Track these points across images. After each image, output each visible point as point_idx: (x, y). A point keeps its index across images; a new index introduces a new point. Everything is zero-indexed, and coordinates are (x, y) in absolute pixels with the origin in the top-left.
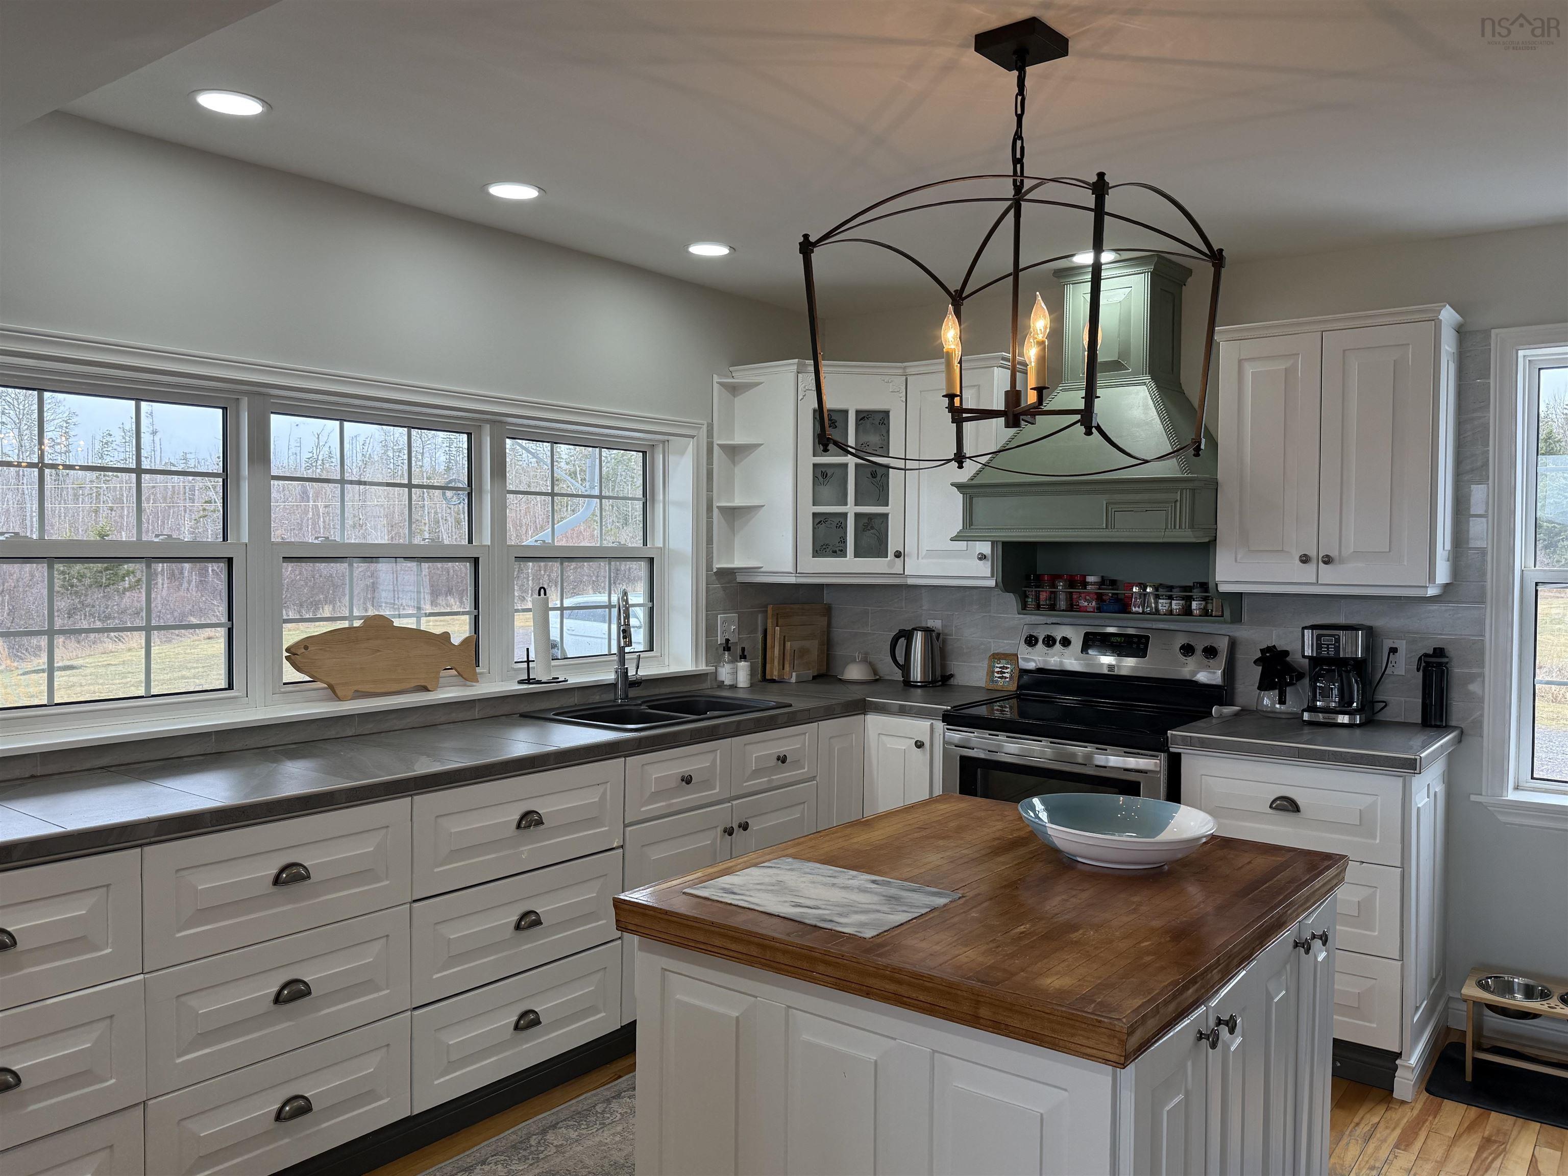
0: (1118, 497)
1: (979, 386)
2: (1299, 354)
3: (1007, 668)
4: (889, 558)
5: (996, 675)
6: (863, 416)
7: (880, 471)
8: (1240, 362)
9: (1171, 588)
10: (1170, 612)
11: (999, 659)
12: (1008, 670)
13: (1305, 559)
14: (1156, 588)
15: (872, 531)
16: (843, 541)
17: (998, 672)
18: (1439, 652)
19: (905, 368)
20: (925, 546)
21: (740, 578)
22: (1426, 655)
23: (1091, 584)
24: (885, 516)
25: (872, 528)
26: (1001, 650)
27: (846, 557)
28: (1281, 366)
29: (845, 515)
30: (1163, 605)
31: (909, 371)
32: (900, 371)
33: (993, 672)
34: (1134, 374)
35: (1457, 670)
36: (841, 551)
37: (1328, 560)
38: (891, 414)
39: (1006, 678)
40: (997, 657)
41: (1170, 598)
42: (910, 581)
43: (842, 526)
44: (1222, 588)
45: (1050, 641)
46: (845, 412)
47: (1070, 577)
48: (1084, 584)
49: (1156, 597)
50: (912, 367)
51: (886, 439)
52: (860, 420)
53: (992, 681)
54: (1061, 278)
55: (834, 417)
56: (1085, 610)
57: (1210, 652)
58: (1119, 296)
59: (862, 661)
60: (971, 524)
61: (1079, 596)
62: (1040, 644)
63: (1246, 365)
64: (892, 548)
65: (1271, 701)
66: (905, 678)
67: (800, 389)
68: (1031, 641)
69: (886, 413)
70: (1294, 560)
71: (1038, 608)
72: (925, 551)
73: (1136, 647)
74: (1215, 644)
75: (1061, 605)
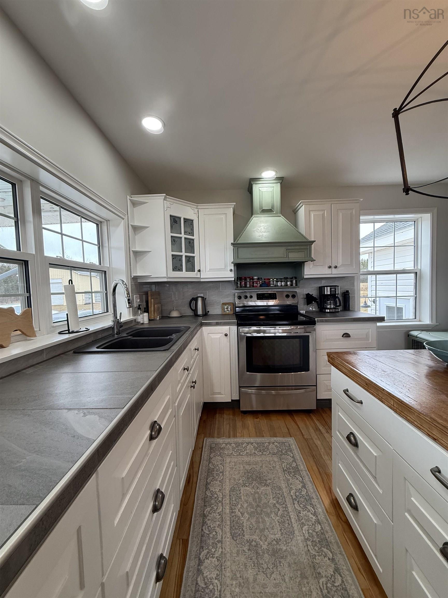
0: (289, 248)
1: (226, 214)
2: (325, 210)
3: (229, 307)
4: (196, 272)
5: (225, 309)
6: (186, 220)
7: (191, 242)
8: (309, 211)
9: (281, 279)
10: (282, 286)
11: (226, 305)
12: (229, 308)
13: (330, 267)
14: (277, 279)
15: (190, 262)
16: (182, 266)
17: (226, 309)
18: (347, 291)
21: (139, 281)
22: (344, 293)
23: (255, 279)
24: (194, 257)
25: (190, 261)
26: (224, 302)
27: (183, 271)
28: (321, 213)
29: (182, 256)
30: (279, 284)
31: (199, 207)
32: (196, 207)
33: (224, 309)
34: (276, 213)
36: (181, 269)
37: (336, 267)
38: (194, 221)
39: (229, 310)
40: (224, 304)
41: (281, 282)
42: (202, 280)
43: (181, 260)
44: (305, 277)
45: (246, 297)
46: (180, 218)
47: (249, 278)
48: (253, 279)
49: (277, 282)
50: (201, 206)
51: (192, 230)
52: (185, 222)
53: (225, 312)
54: (253, 181)
55: (176, 219)
56: (256, 287)
57: (294, 296)
58: (271, 189)
59: (176, 310)
60: (238, 257)
61: (253, 282)
62: (243, 298)
63: (311, 212)
64: (197, 269)
65: (313, 308)
66: (196, 314)
67: (165, 206)
68: (240, 298)
69: (192, 221)
70: (327, 268)
71: (241, 287)
72: (208, 269)
73: (272, 297)
74: (294, 294)
75: (248, 286)
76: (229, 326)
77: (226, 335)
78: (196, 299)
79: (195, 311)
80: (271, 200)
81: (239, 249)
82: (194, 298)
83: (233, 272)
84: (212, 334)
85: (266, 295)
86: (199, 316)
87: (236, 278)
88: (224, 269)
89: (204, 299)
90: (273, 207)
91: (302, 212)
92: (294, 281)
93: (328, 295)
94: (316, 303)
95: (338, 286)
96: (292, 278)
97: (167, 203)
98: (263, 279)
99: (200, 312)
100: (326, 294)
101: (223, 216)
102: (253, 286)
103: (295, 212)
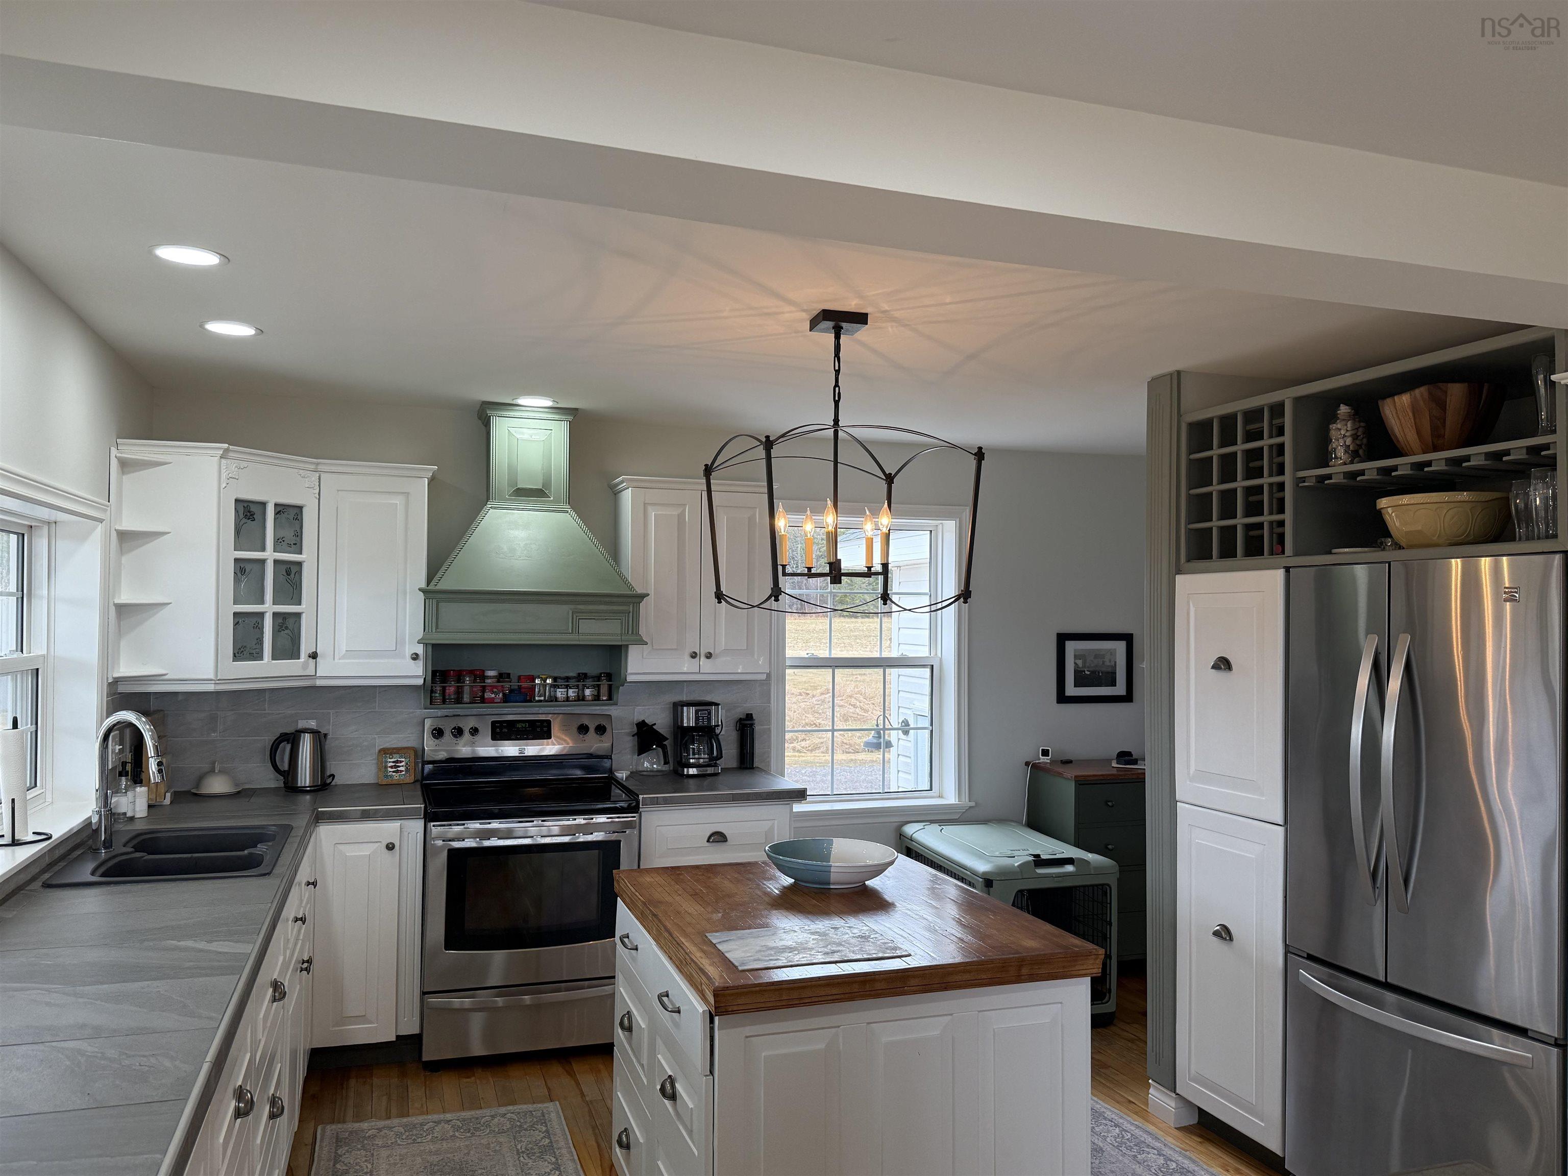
0: (579, 608)
1: (408, 493)
2: (685, 505)
3: (401, 762)
4: (302, 660)
5: (390, 769)
6: (281, 509)
7: (294, 569)
8: (645, 504)
9: (567, 679)
10: (567, 699)
11: (391, 754)
12: (403, 764)
13: (694, 655)
14: (555, 679)
15: (286, 631)
16: (260, 643)
17: (391, 767)
18: (749, 717)
19: (318, 464)
20: (343, 646)
21: (122, 689)
22: (741, 719)
23: (490, 677)
24: (298, 615)
25: (287, 628)
26: (387, 745)
27: (262, 659)
28: (675, 512)
29: (261, 615)
30: (560, 693)
31: (320, 468)
32: (312, 467)
33: (386, 767)
34: (556, 501)
35: (757, 728)
36: (257, 653)
37: (709, 656)
38: (304, 510)
39: (401, 771)
40: (386, 752)
41: (567, 687)
42: (319, 683)
43: (260, 627)
44: (629, 678)
45: (458, 732)
46: (263, 505)
47: (471, 672)
48: (483, 678)
49: (554, 686)
50: (327, 465)
51: (299, 535)
52: (277, 513)
53: (386, 776)
54: (491, 409)
55: (253, 508)
56: (492, 701)
57: (601, 730)
58: (542, 436)
59: (222, 772)
60: (437, 627)
61: (484, 689)
62: (448, 735)
63: (650, 508)
64: (305, 650)
65: (650, 763)
66: (290, 785)
67: (224, 476)
68: (438, 733)
69: (300, 508)
70: (687, 657)
71: (444, 702)
72: (341, 651)
73: (540, 731)
74: (604, 723)
75: (466, 698)
76: (400, 822)
77: (390, 847)
78: (292, 739)
79: (289, 775)
80: (543, 464)
81: (440, 604)
82: (286, 734)
83: (420, 663)
84: (347, 846)
85: (519, 726)
86: (302, 791)
87: (429, 678)
88: (395, 653)
89: (319, 738)
90: (547, 483)
91: (627, 497)
92: (604, 690)
93: (689, 728)
94: (660, 750)
95: (717, 705)
96: (598, 678)
97: (229, 466)
98: (514, 678)
99: (305, 777)
100: (685, 725)
101: (398, 501)
102: (483, 700)
103: (615, 493)
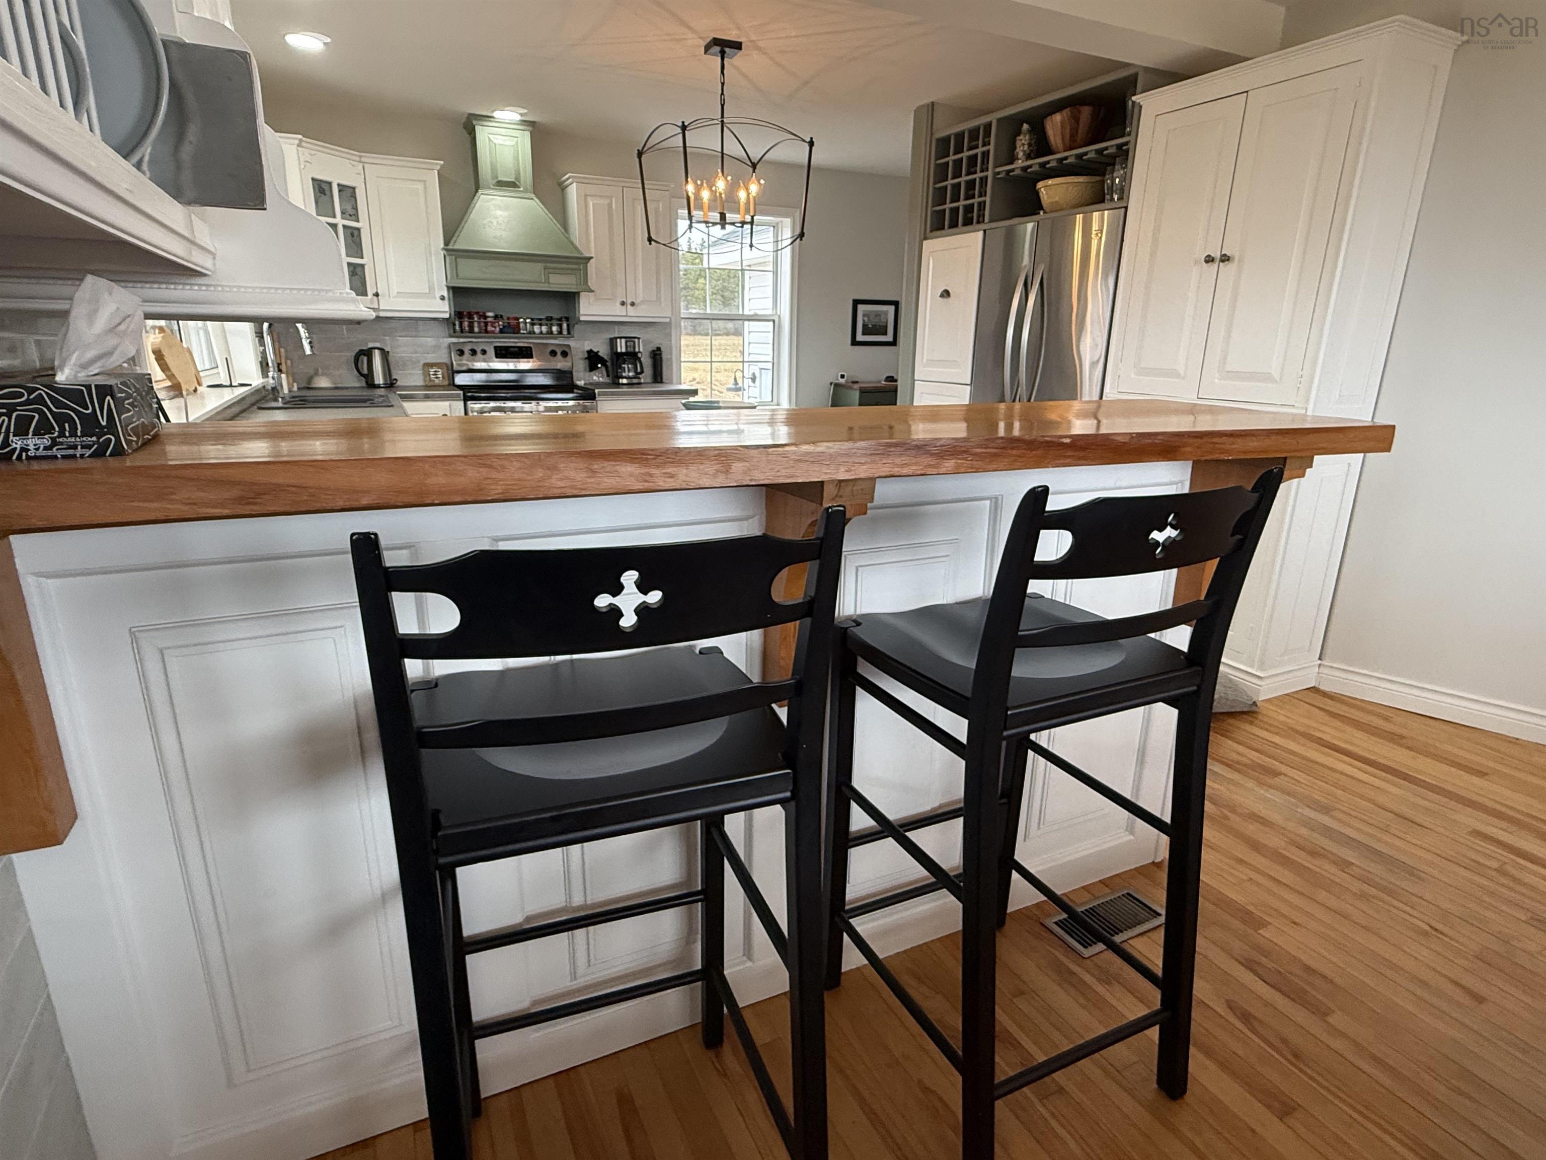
0: (549, 265)
1: (425, 181)
2: (611, 197)
3: (438, 372)
4: (370, 297)
5: (432, 376)
6: (342, 188)
7: (356, 233)
8: (586, 196)
9: (541, 320)
10: (541, 333)
11: (431, 366)
12: (440, 373)
13: (623, 303)
14: (532, 319)
15: (357, 276)
17: (432, 374)
18: (659, 349)
19: (361, 157)
20: (395, 290)
22: (654, 350)
23: (490, 317)
24: (363, 266)
25: (357, 274)
26: (428, 361)
28: (606, 202)
30: (537, 329)
31: (363, 159)
32: (358, 159)
33: (429, 374)
34: (526, 191)
35: (664, 357)
37: (633, 304)
38: (357, 190)
39: (439, 378)
40: (427, 365)
41: (541, 325)
42: (381, 314)
44: (582, 318)
45: (474, 352)
46: (330, 184)
47: (477, 313)
48: (486, 317)
49: (533, 324)
50: (368, 158)
51: (355, 208)
52: (340, 191)
53: (430, 380)
54: (476, 120)
55: (326, 187)
56: (493, 332)
57: (565, 354)
58: (510, 142)
59: (324, 374)
60: (457, 276)
61: (486, 324)
62: (467, 354)
63: (589, 198)
64: (370, 291)
65: (597, 377)
66: (370, 382)
67: (302, 159)
68: (461, 353)
69: (354, 188)
70: (618, 304)
71: (462, 331)
72: (394, 292)
73: (525, 353)
74: (566, 350)
75: (476, 330)
76: (446, 401)
78: (368, 353)
79: (368, 378)
80: (514, 163)
81: (458, 260)
82: (363, 351)
83: (446, 302)
85: (512, 349)
86: (378, 387)
87: (453, 313)
88: (430, 294)
89: (385, 354)
90: (518, 178)
91: (573, 192)
92: (565, 326)
93: (622, 354)
94: (604, 369)
95: (639, 338)
96: (560, 320)
97: (305, 154)
98: (505, 318)
99: (379, 379)
100: (619, 350)
101: (420, 186)
102: (486, 332)
103: (562, 188)
